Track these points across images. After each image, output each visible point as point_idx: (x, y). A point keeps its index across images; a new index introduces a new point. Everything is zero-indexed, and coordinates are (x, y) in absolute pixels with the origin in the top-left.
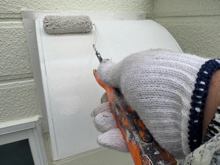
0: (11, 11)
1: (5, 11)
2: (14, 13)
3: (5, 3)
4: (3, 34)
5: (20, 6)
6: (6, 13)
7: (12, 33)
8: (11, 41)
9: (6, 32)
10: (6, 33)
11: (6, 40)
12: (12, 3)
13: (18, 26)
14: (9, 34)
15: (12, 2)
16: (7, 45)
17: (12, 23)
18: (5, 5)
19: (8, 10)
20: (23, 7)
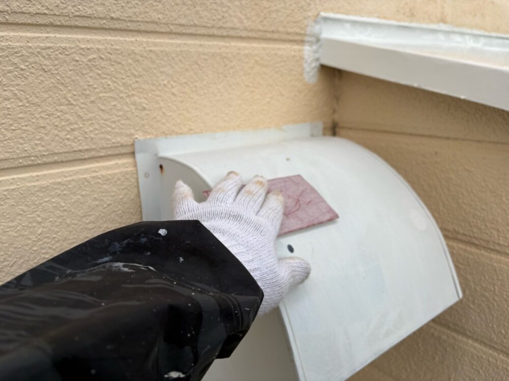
0: (118, 143)
1: (108, 142)
2: (122, 146)
3: (109, 129)
4: (100, 186)
5: (133, 131)
6: (109, 146)
7: (115, 182)
8: (113, 196)
9: (105, 182)
10: (105, 184)
11: (104, 196)
12: (120, 128)
13: (127, 167)
14: (111, 185)
15: (121, 126)
16: (105, 206)
17: (117, 164)
18: (110, 132)
19: (114, 141)
20: (138, 132)
